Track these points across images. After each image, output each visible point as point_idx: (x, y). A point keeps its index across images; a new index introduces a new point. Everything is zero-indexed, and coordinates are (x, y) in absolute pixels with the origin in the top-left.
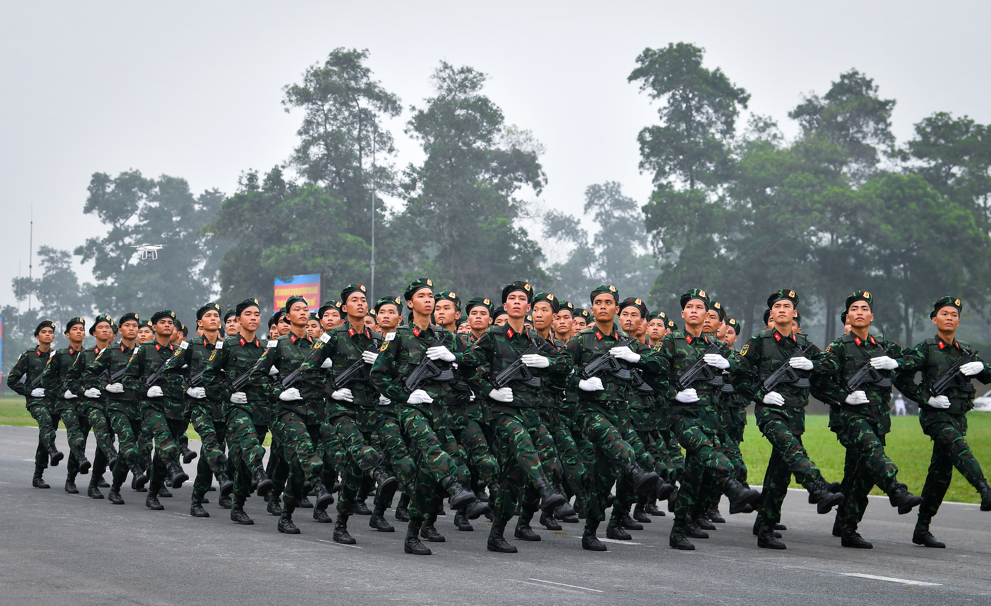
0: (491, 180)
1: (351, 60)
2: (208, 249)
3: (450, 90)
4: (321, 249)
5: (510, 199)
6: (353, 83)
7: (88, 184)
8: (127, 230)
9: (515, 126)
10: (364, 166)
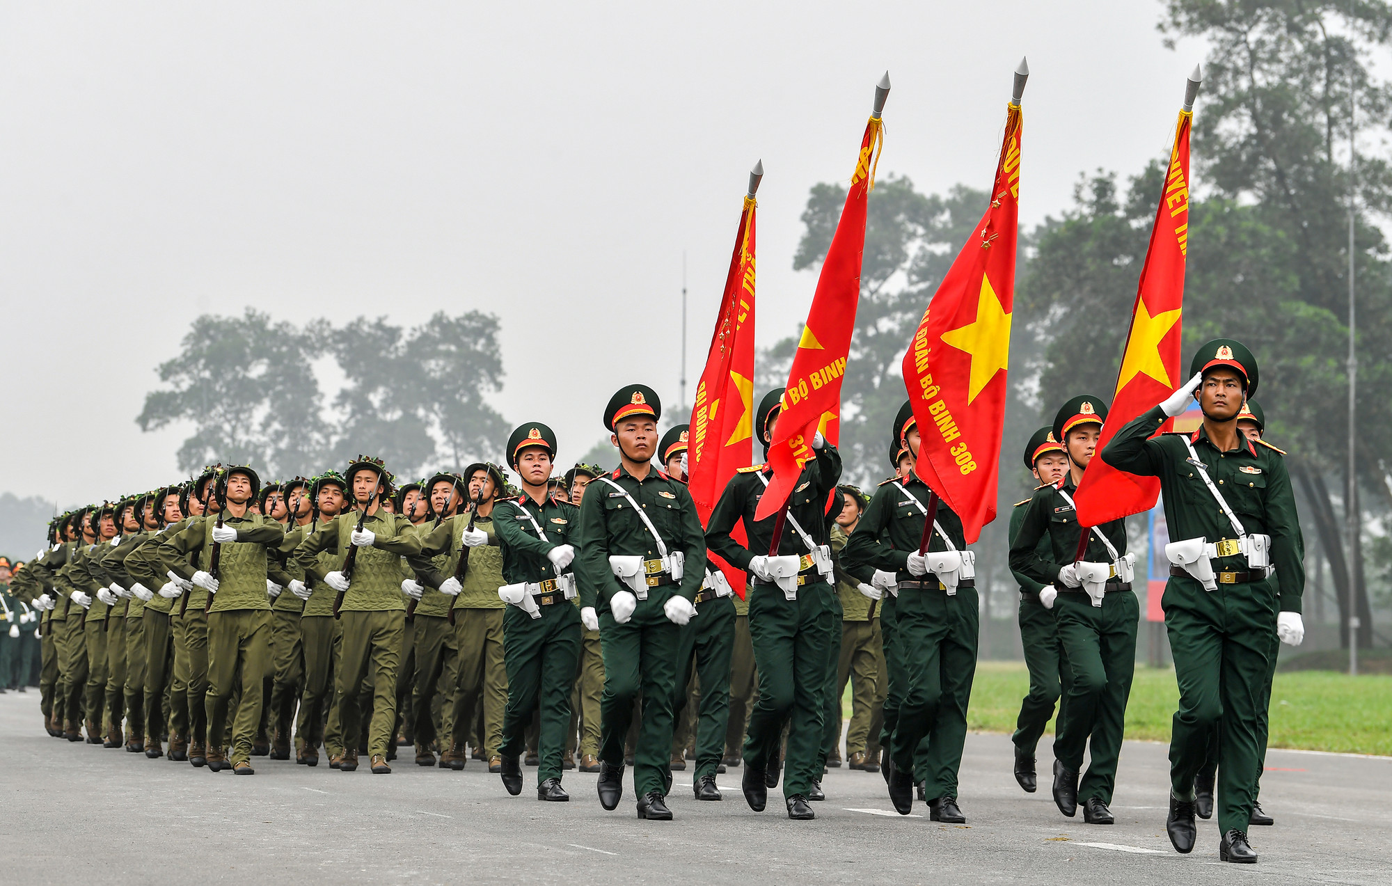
8: (883, 303)
10: (1337, 160)
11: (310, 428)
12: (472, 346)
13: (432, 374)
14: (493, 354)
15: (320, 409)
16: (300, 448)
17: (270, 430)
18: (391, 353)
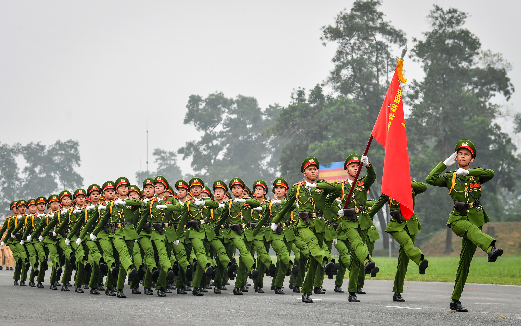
0: (473, 91)
1: (369, 7)
2: (273, 147)
3: (441, 26)
4: (351, 143)
5: (487, 104)
6: (371, 23)
7: (187, 103)
8: (214, 135)
9: (489, 50)
10: (381, 83)
11: (15, 180)
12: (70, 152)
13: (56, 161)
14: (77, 154)
15: (18, 173)
16: (11, 187)
18: (42, 154)
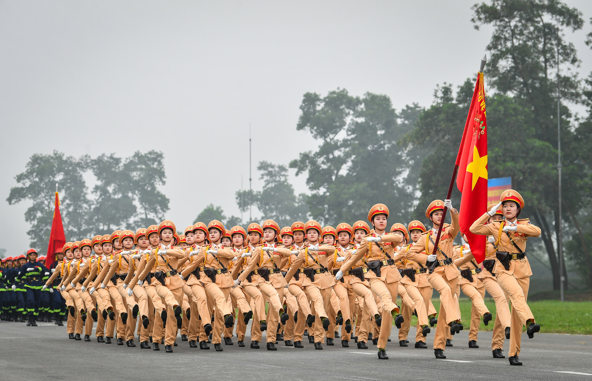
2: (411, 159)
4: (512, 154)
8: (336, 144)
10: (549, 77)
11: (82, 202)
12: (152, 166)
13: (135, 178)
14: (161, 169)
15: (86, 194)
16: (78, 211)
17: (65, 203)
18: (117, 169)
